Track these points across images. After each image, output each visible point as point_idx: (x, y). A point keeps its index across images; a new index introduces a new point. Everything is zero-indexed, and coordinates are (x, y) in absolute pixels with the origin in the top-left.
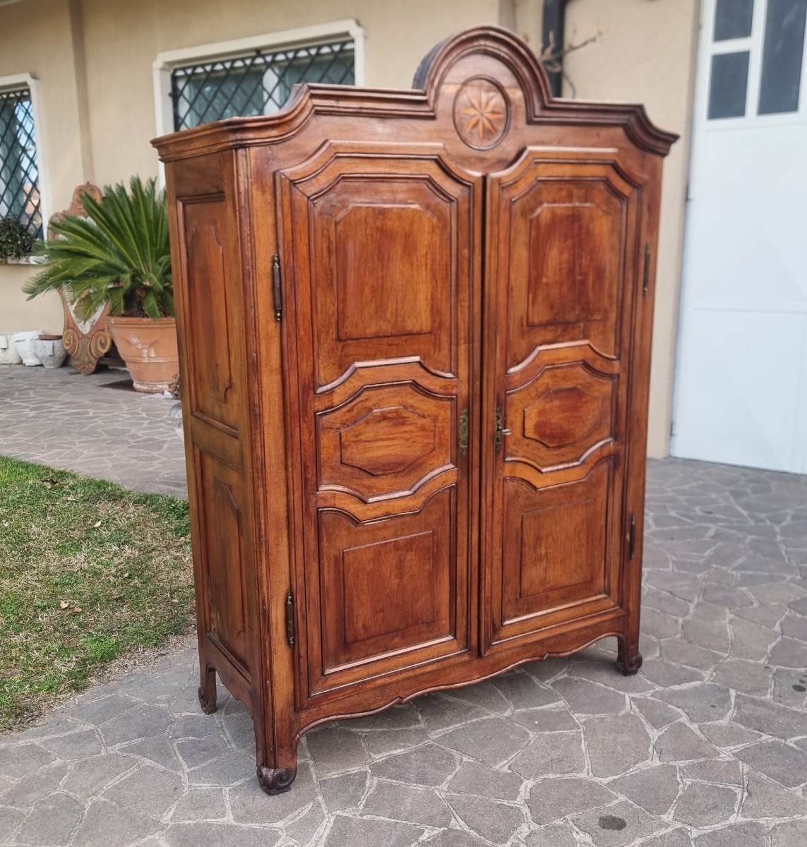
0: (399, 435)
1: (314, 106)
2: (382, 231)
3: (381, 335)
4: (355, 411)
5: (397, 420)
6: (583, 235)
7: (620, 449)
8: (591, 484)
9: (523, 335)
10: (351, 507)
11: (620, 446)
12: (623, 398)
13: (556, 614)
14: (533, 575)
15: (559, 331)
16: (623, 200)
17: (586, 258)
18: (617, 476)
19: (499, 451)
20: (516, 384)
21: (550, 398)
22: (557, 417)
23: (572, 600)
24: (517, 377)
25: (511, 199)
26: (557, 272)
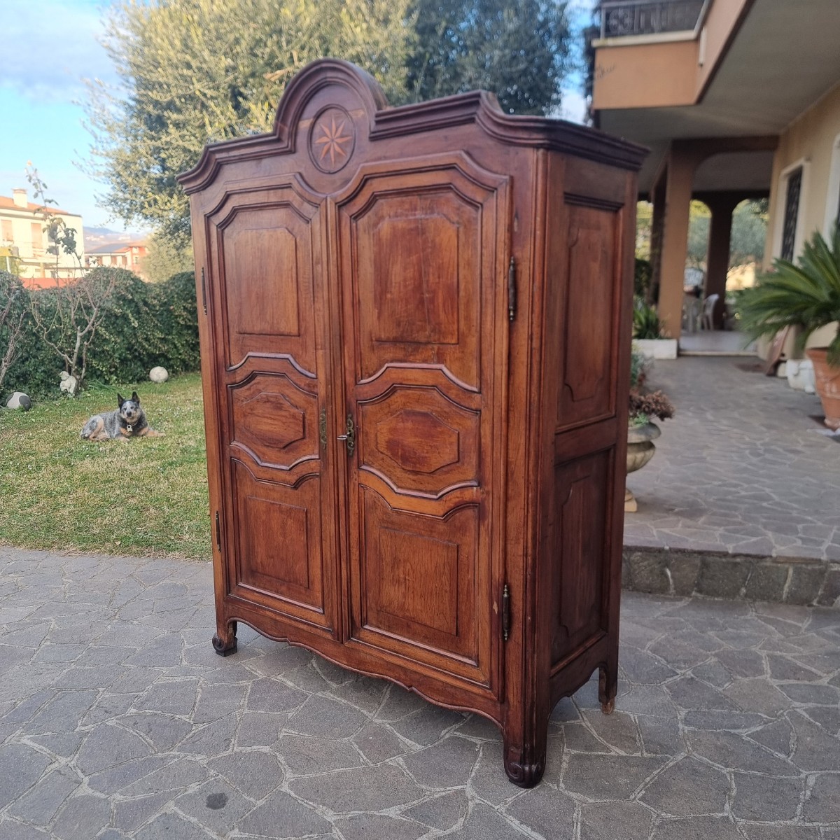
0: (278, 417)
2: (261, 250)
3: (264, 332)
4: (252, 390)
5: (277, 405)
6: (430, 250)
7: (485, 499)
8: (455, 526)
9: (372, 348)
10: (250, 464)
11: (485, 495)
12: (486, 440)
13: (416, 649)
14: (393, 594)
15: (410, 350)
16: (478, 207)
17: (433, 274)
18: (482, 528)
19: (352, 456)
20: (365, 395)
21: (402, 418)
22: (410, 440)
23: (437, 646)
24: (366, 389)
25: (351, 217)
26: (402, 287)
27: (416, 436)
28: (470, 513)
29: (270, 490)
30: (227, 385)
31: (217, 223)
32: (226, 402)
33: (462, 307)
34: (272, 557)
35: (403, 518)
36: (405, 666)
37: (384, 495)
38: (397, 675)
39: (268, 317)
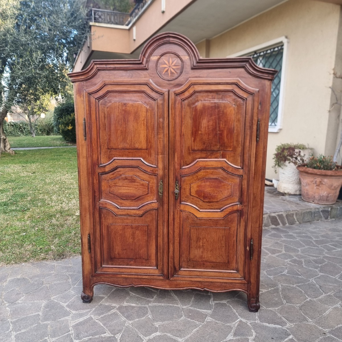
0: (132, 186)
1: (97, 67)
2: (125, 111)
3: (125, 148)
4: (115, 175)
5: (132, 180)
6: (221, 115)
7: (243, 208)
8: (228, 221)
9: (189, 154)
10: (113, 209)
11: (243, 207)
12: (245, 186)
13: (208, 273)
14: (196, 253)
15: (209, 153)
16: (244, 99)
17: (222, 124)
18: (242, 220)
19: (177, 199)
20: (185, 173)
21: (204, 181)
22: (208, 189)
23: (218, 269)
24: (186, 171)
25: (181, 100)
26: (207, 129)
27: (211, 187)
28: (236, 215)
29: (125, 219)
30: (99, 173)
31: (96, 97)
32: (98, 181)
33: (235, 137)
34: (126, 249)
35: (203, 221)
36: (203, 281)
37: (193, 213)
38: (197, 285)
39: (128, 141)
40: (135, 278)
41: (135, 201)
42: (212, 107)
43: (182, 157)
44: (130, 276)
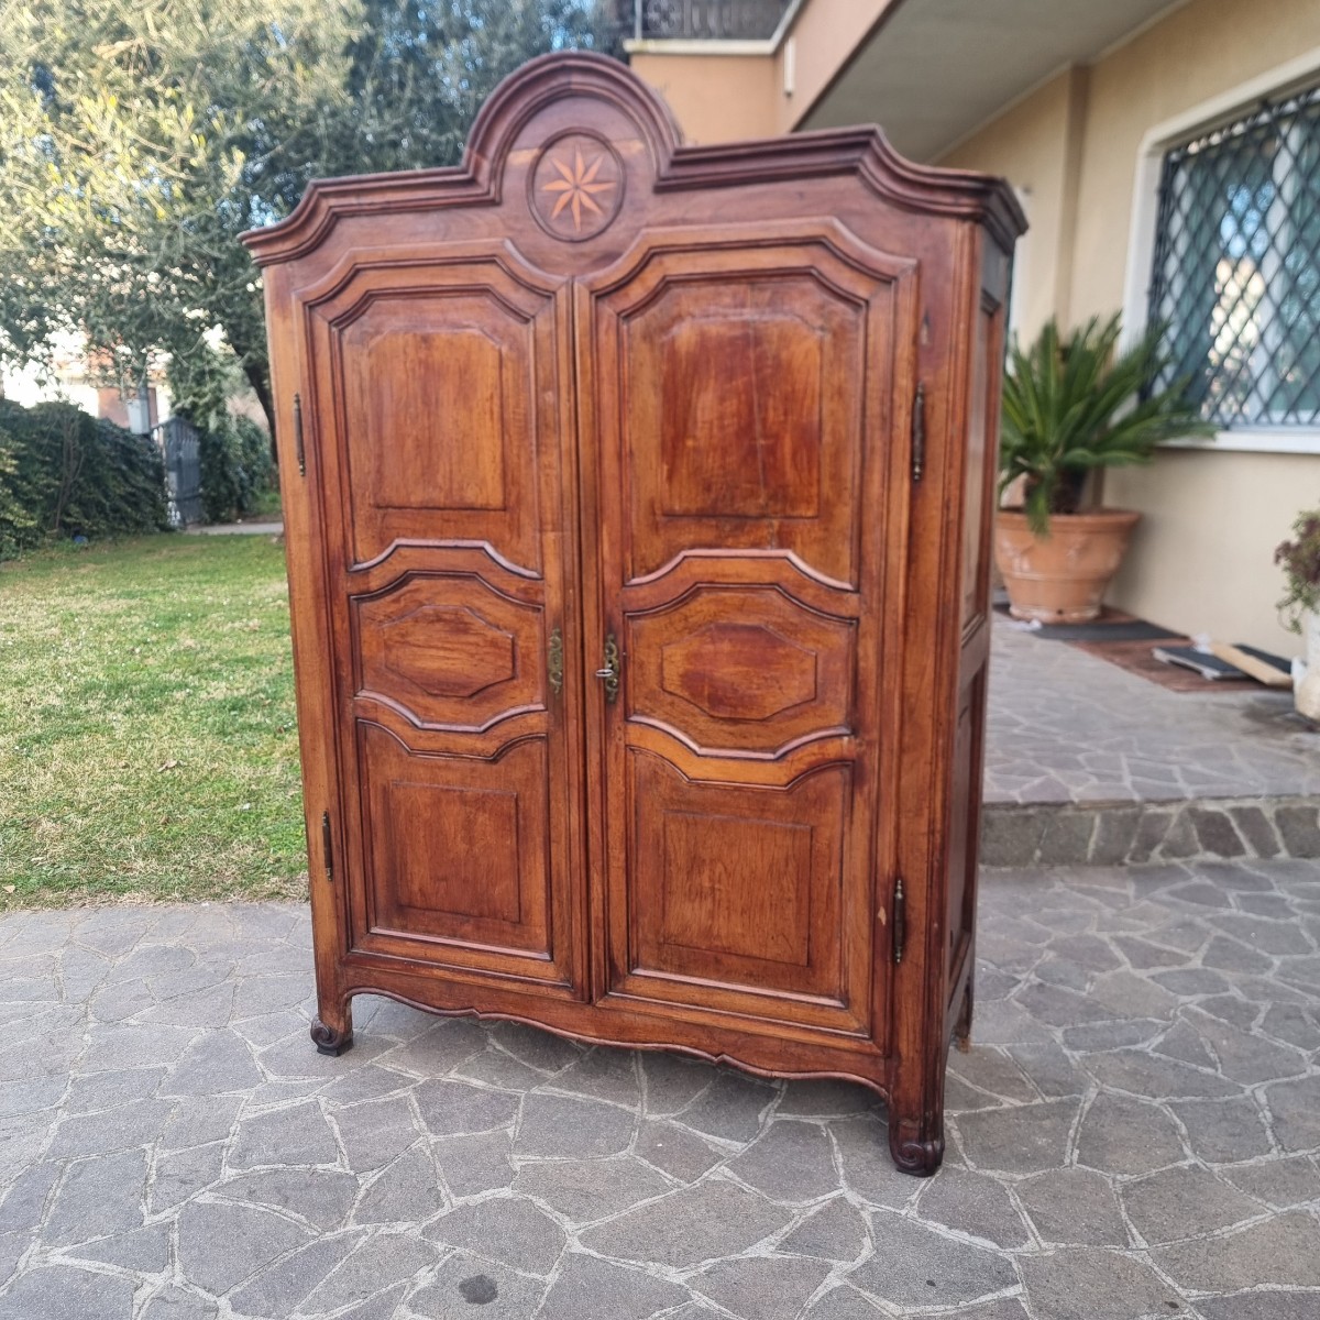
0: (459, 646)
1: (330, 207)
2: (426, 365)
3: (431, 505)
4: (402, 603)
5: (459, 626)
6: (769, 371)
7: (864, 753)
8: (807, 799)
9: (655, 527)
10: (398, 727)
11: (864, 748)
12: (869, 663)
13: (732, 995)
14: (688, 915)
15: (728, 528)
16: (859, 306)
17: (775, 409)
18: (859, 799)
19: (614, 703)
20: (641, 603)
21: (712, 637)
22: (725, 670)
23: (769, 986)
24: (643, 593)
25: (618, 314)
26: (715, 430)
27: (737, 663)
28: (835, 777)
29: (439, 768)
30: (349, 596)
31: (330, 318)
32: (346, 625)
33: (826, 461)
34: (445, 879)
35: (710, 793)
36: (715, 1024)
37: (675, 760)
38: (695, 1040)
39: (440, 479)
40: (480, 987)
41: (471, 701)
42: (732, 341)
43: (627, 542)
44: (459, 978)
